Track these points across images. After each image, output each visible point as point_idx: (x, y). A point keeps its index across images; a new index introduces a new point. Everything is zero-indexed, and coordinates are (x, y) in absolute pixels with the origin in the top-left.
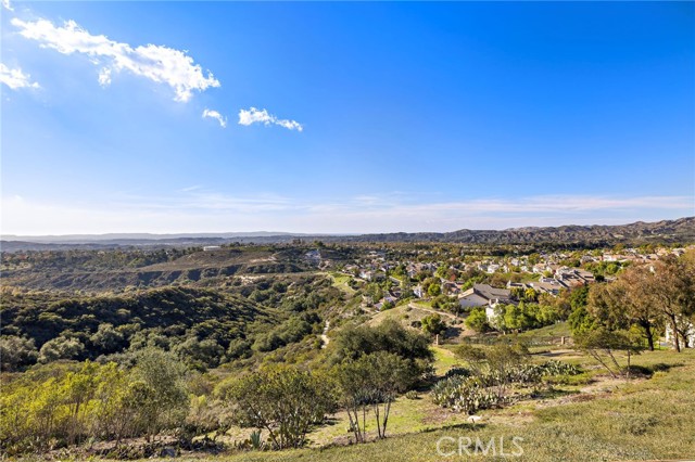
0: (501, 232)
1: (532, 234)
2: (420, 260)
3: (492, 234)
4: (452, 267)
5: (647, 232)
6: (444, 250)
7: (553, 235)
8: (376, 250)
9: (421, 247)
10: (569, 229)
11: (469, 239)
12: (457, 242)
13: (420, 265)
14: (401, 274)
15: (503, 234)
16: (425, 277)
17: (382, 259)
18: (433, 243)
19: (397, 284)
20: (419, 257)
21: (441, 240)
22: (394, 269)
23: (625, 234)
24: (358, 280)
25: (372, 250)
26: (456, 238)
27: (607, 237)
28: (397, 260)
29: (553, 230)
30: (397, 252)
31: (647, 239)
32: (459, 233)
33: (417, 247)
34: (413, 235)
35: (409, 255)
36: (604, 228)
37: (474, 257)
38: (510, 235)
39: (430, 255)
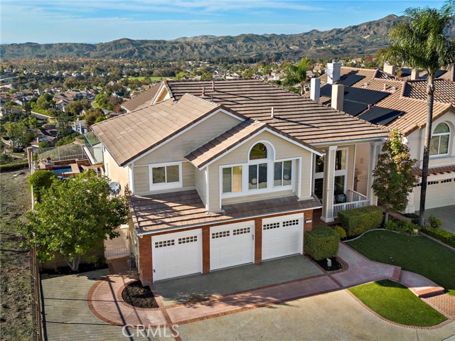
0: (171, 43)
1: (207, 46)
2: (70, 86)
3: (160, 45)
4: (114, 94)
5: (319, 42)
6: (100, 70)
7: (230, 47)
9: (66, 67)
10: (249, 39)
11: (131, 53)
12: (115, 57)
13: (71, 93)
14: (47, 107)
15: (174, 45)
16: (81, 109)
18: (81, 60)
20: (67, 81)
21: (93, 54)
22: (35, 100)
23: (301, 45)
26: (114, 52)
27: (283, 49)
28: (34, 87)
29: (231, 40)
30: (30, 75)
31: (318, 51)
32: (117, 44)
33: (60, 67)
34: (49, 46)
35: (49, 79)
36: (282, 37)
37: (141, 79)
38: (182, 48)
39: (81, 78)
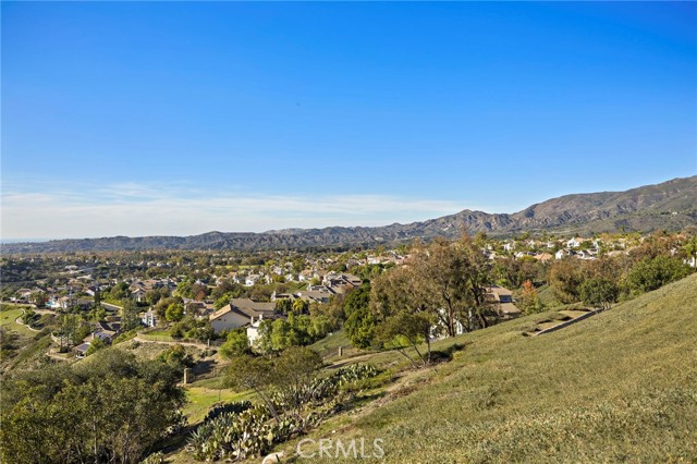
0: (260, 235)
1: (295, 237)
2: (151, 275)
3: (249, 237)
4: (198, 282)
5: (402, 234)
6: (186, 260)
7: (318, 238)
8: (78, 263)
9: (152, 258)
10: (335, 231)
11: (220, 245)
12: (204, 248)
13: (152, 281)
14: (121, 297)
15: (262, 237)
16: (158, 299)
17: (88, 277)
18: (169, 251)
19: (114, 312)
20: (150, 270)
21: (182, 246)
22: (109, 290)
23: (385, 236)
24: (43, 312)
25: (70, 263)
26: (203, 244)
27: (368, 240)
28: (113, 276)
29: (317, 232)
30: (113, 265)
31: (403, 242)
32: (206, 237)
33: (146, 258)
34: (139, 239)
35: (132, 269)
36: (366, 229)
37: (228, 267)
38: (271, 239)
39: (166, 267)
